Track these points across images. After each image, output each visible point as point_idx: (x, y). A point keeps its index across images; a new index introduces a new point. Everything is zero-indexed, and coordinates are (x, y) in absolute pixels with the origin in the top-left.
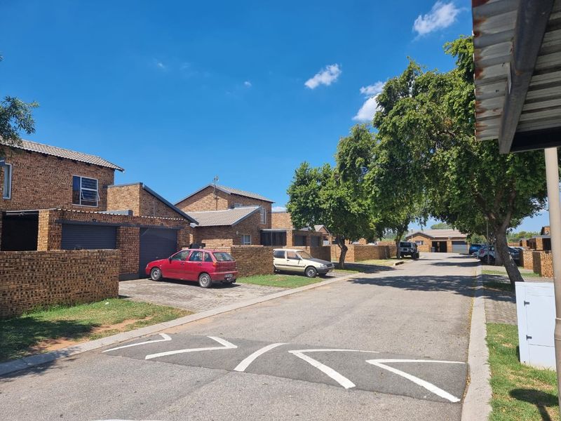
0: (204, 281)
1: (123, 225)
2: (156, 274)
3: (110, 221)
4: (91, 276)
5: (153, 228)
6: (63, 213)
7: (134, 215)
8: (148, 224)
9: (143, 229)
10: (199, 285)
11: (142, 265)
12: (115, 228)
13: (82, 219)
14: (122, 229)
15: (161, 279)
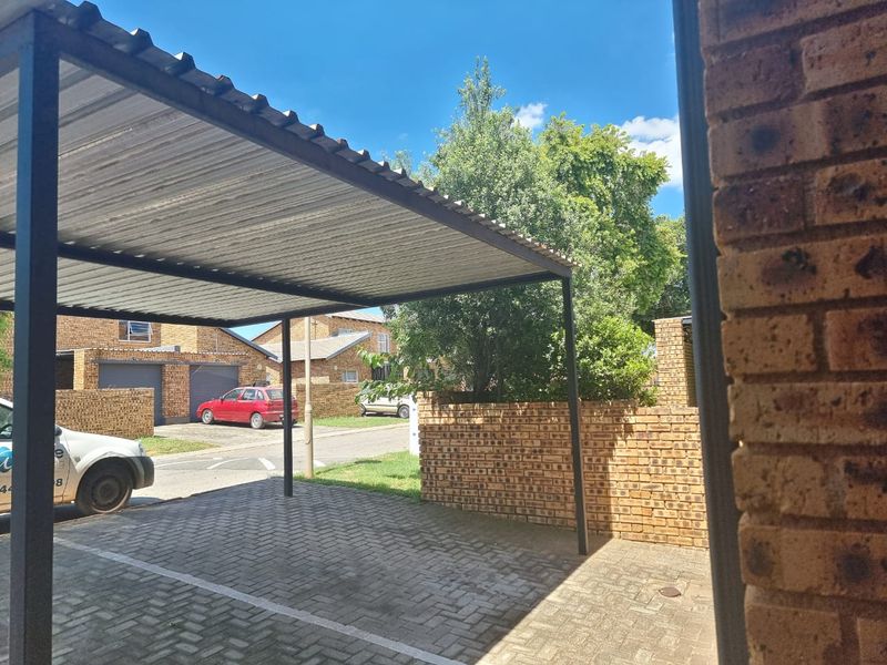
0: (256, 421)
1: (169, 363)
2: (207, 417)
3: (153, 359)
4: (123, 414)
5: (206, 366)
6: (100, 352)
7: (182, 351)
8: (200, 360)
9: (193, 367)
10: (251, 427)
11: (193, 407)
12: (160, 366)
13: (120, 358)
14: (168, 368)
15: (213, 422)
